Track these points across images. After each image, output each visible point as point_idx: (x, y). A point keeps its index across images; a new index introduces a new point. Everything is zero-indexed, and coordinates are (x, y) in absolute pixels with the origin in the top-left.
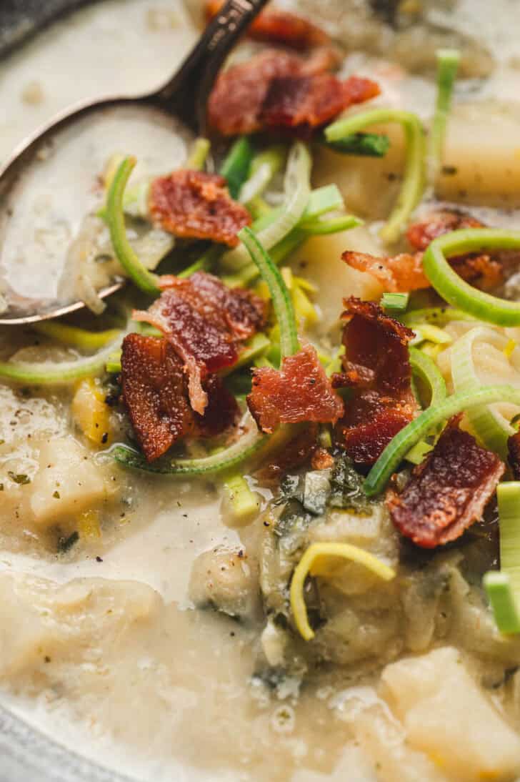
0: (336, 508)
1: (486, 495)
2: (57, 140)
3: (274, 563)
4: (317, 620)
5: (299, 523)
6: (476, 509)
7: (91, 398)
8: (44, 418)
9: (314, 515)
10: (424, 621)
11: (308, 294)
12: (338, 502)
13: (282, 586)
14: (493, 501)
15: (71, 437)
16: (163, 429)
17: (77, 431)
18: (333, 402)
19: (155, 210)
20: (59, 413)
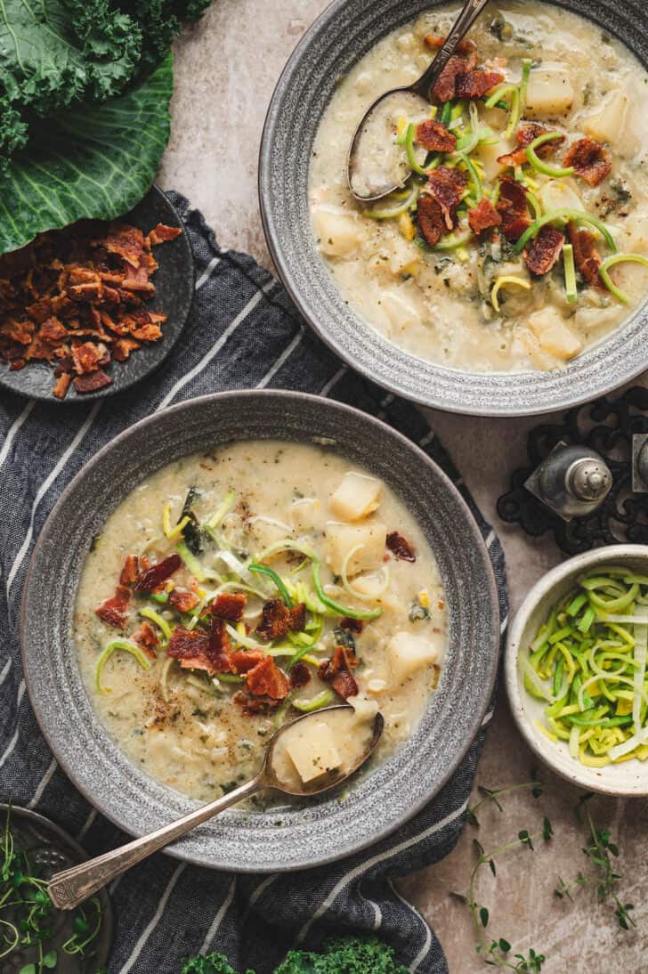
0: (505, 261)
1: (559, 250)
2: (374, 111)
3: (483, 282)
4: (501, 301)
5: (491, 265)
6: (557, 256)
7: (406, 221)
8: (389, 232)
9: (497, 262)
10: (540, 298)
11: (480, 167)
12: (506, 258)
13: (487, 290)
14: (562, 252)
15: (400, 238)
16: (435, 233)
17: (403, 235)
18: (499, 218)
19: (420, 140)
20: (394, 228)
